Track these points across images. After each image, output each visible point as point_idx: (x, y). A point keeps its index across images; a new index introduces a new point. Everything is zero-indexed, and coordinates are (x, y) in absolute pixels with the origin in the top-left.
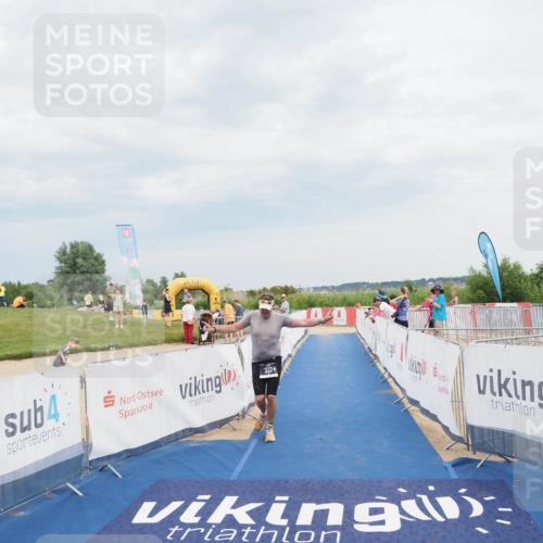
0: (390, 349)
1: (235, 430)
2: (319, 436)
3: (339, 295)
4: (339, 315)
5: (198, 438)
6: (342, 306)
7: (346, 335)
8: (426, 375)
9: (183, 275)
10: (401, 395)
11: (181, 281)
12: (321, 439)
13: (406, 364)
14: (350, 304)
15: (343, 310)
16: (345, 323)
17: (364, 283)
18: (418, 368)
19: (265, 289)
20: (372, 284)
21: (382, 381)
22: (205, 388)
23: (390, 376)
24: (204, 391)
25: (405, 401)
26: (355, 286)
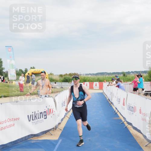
0: (118, 100)
1: (52, 135)
2: (89, 139)
3: (96, 77)
4: (96, 85)
5: (35, 139)
6: (97, 82)
7: (99, 93)
8: (135, 112)
9: (34, 68)
10: (123, 120)
11: (33, 70)
12: (90, 140)
13: (126, 107)
14: (101, 81)
15: (98, 83)
16: (98, 88)
17: (106, 73)
18: (132, 109)
19: (66, 74)
20: (109, 73)
21: (115, 114)
22: (39, 117)
23: (118, 111)
24: (39, 118)
25: (125, 123)
26: (102, 74)
